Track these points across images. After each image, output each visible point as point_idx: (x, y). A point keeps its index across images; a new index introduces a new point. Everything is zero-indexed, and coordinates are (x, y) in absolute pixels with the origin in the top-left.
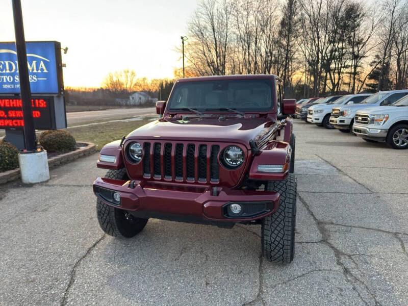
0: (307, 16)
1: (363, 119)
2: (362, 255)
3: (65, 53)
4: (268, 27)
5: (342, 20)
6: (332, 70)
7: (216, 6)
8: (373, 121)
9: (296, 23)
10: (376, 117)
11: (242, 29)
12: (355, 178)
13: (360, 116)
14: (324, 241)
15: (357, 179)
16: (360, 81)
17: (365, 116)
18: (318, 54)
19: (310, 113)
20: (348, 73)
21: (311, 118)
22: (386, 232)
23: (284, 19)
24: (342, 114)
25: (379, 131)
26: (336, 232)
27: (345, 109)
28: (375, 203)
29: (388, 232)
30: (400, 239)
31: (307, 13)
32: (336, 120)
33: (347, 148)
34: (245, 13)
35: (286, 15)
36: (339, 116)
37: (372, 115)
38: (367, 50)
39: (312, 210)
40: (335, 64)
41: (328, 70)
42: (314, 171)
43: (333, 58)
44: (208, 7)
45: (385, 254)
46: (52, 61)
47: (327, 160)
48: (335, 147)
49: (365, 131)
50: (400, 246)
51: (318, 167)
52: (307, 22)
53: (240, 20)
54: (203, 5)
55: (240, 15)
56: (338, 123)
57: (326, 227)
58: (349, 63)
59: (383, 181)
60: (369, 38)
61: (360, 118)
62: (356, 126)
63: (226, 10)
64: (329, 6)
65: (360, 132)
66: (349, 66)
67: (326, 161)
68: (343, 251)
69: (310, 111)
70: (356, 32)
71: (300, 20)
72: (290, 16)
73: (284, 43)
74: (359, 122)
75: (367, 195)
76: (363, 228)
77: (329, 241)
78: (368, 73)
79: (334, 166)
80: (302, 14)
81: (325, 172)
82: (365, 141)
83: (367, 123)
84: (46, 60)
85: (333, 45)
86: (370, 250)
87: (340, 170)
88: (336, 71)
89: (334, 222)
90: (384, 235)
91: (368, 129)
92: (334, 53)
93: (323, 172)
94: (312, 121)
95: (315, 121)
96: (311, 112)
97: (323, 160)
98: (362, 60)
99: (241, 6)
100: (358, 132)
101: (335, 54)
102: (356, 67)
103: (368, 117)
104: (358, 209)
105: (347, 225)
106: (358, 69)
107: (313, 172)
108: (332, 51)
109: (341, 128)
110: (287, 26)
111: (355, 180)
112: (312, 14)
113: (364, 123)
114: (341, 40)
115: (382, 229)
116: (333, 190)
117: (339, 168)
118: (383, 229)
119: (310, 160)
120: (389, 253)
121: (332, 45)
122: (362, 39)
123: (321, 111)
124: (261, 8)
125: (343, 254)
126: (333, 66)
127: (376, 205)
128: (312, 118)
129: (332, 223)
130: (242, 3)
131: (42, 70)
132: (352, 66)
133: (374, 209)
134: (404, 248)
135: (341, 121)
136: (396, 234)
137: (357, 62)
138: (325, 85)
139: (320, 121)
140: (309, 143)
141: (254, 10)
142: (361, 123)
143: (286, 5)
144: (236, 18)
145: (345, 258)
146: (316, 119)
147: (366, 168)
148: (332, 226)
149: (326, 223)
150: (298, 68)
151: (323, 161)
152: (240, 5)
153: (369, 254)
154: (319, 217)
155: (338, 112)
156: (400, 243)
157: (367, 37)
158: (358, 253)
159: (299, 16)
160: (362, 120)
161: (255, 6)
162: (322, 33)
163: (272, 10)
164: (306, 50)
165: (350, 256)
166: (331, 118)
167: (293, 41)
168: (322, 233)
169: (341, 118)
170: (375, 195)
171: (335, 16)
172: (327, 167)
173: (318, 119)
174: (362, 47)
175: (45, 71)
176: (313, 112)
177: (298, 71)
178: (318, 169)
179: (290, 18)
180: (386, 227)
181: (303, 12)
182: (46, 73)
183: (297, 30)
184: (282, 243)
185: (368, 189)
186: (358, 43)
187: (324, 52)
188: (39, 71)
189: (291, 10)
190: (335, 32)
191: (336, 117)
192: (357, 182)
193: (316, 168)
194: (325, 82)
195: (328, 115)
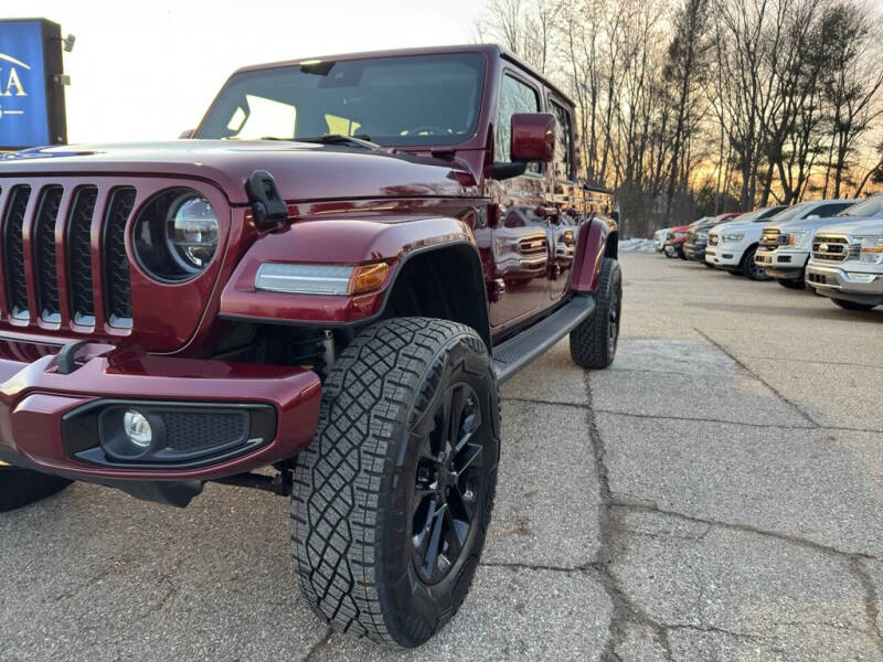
0: (730, 32)
1: (831, 249)
2: (712, 629)
3: (69, 49)
4: (640, 58)
5: (814, 44)
6: (786, 157)
7: (522, 9)
8: (856, 252)
9: (705, 49)
10: (864, 244)
11: (580, 61)
12: (777, 387)
13: (824, 240)
14: (599, 567)
15: (784, 390)
16: (850, 183)
17: (838, 240)
18: (752, 120)
19: (712, 243)
20: (823, 164)
21: (713, 254)
22: (825, 549)
23: (677, 40)
24: (785, 240)
25: (873, 277)
26: (653, 536)
27: (792, 228)
28: (815, 457)
29: (833, 551)
30: (865, 579)
31: (731, 26)
32: (769, 257)
33: (784, 318)
34: (590, 26)
35: (681, 30)
36: (777, 247)
37: (854, 237)
38: (871, 113)
39: (609, 463)
40: (795, 144)
41: (777, 157)
42: (672, 363)
43: (788, 129)
44: (506, 10)
45: (795, 630)
46: (36, 67)
47: (719, 343)
48: (756, 316)
49: (835, 280)
50: (861, 607)
51: (687, 355)
52: (731, 47)
53: (577, 39)
54: (494, 6)
55: (578, 30)
56: (775, 263)
57: (630, 518)
58: (826, 141)
59: (857, 397)
60: (876, 87)
61: (824, 246)
62: (816, 266)
63: (544, 19)
64: (783, 11)
65: (824, 282)
66: (826, 148)
67: (715, 344)
68: (648, 610)
69: (712, 236)
70: (848, 73)
71: (714, 43)
72: (691, 32)
73: (675, 93)
74: (822, 257)
75: (797, 433)
76: (749, 529)
77: (614, 569)
78: (872, 167)
79: (730, 356)
80: (720, 31)
81: (699, 367)
82: (837, 307)
83: (841, 258)
84: (22, 64)
85: (791, 101)
86: (746, 610)
87: (743, 366)
88: (796, 159)
89: (664, 505)
90: (813, 561)
91: (843, 274)
92: (791, 119)
93: (695, 369)
94: (716, 260)
95: (723, 261)
96: (714, 240)
97: (711, 341)
98: (858, 137)
99: (582, 11)
100: (818, 281)
101: (794, 121)
102: (842, 151)
103: (846, 242)
104: (755, 470)
105: (699, 517)
106: (848, 158)
107: (668, 366)
108: (786, 114)
109: (782, 276)
110: (685, 57)
111: (776, 392)
112: (742, 29)
113: (835, 258)
114: (809, 89)
115: (811, 537)
116: (704, 413)
117: (744, 360)
118: (818, 538)
119: (672, 339)
120: (813, 629)
121: (787, 99)
122: (859, 87)
123: (739, 237)
124: (625, 14)
125: (643, 620)
126: (787, 148)
127: (816, 461)
128: (715, 254)
129: (654, 509)
130: (582, 4)
131: (14, 89)
132: (832, 148)
133: (808, 473)
134: (872, 611)
135: (781, 259)
136: (856, 559)
137: (846, 142)
138: (767, 191)
139: (735, 261)
140: (690, 305)
141: (609, 19)
142: (828, 257)
143: (684, 8)
144: (568, 37)
145: (644, 636)
146: (725, 256)
147: (817, 365)
148: (651, 516)
149: (633, 507)
150: (706, 154)
151: (708, 343)
152: (579, 7)
153: (736, 629)
154: (619, 487)
155: (775, 236)
156: (864, 593)
157: (874, 83)
158: (696, 622)
159: (712, 33)
160: (829, 251)
161: (612, 10)
162: (763, 72)
163: (651, 21)
164: (726, 111)
165: (662, 631)
166: (759, 252)
167: (696, 90)
168: (606, 537)
169: (781, 251)
170: (822, 433)
171: (795, 32)
172: (709, 357)
173: (730, 257)
174: (860, 108)
175: (21, 93)
176: (720, 241)
177: (706, 162)
178: (685, 362)
179: (691, 38)
180: (828, 534)
181: (723, 24)
182: (21, 97)
183: (708, 65)
184: (347, 575)
185: (806, 416)
186: (850, 96)
187: (767, 113)
188: (8, 94)
189: (694, 19)
190: (796, 70)
191: (770, 248)
192: (780, 397)
193: (679, 356)
194: (768, 186)
195: (754, 247)
